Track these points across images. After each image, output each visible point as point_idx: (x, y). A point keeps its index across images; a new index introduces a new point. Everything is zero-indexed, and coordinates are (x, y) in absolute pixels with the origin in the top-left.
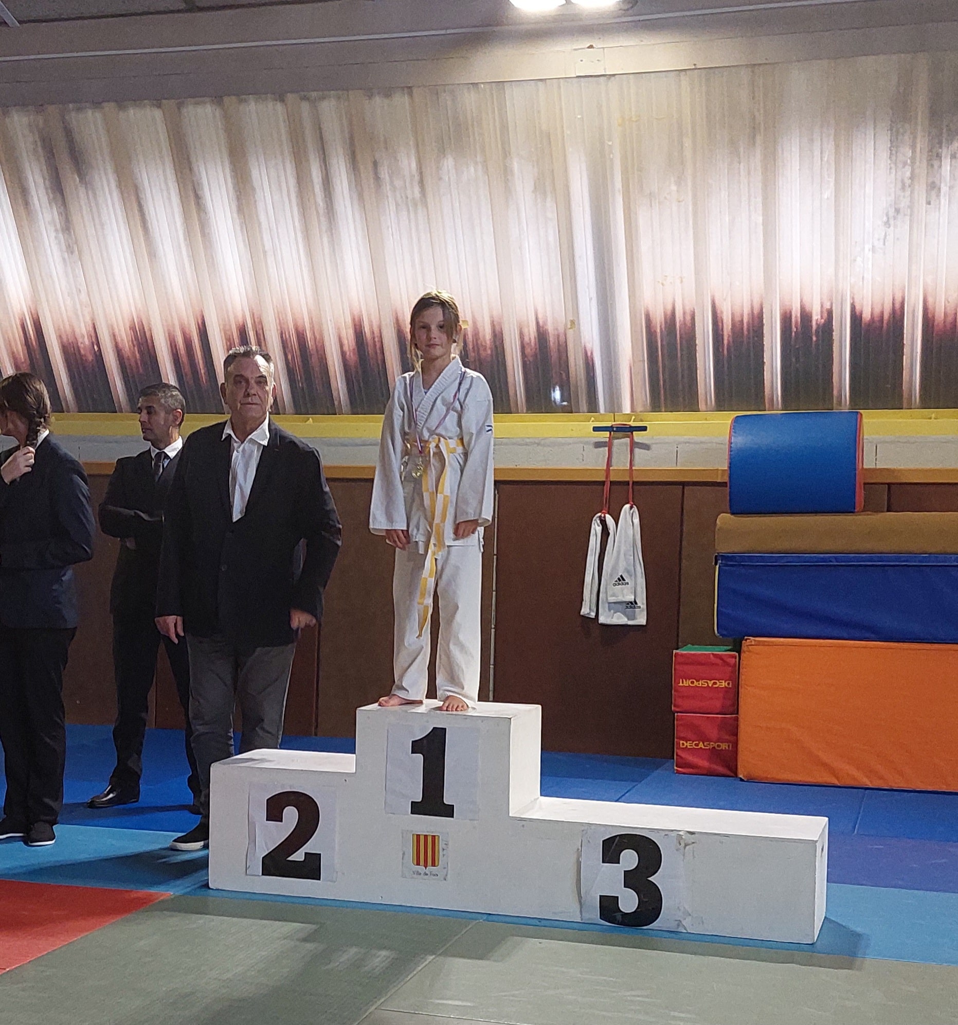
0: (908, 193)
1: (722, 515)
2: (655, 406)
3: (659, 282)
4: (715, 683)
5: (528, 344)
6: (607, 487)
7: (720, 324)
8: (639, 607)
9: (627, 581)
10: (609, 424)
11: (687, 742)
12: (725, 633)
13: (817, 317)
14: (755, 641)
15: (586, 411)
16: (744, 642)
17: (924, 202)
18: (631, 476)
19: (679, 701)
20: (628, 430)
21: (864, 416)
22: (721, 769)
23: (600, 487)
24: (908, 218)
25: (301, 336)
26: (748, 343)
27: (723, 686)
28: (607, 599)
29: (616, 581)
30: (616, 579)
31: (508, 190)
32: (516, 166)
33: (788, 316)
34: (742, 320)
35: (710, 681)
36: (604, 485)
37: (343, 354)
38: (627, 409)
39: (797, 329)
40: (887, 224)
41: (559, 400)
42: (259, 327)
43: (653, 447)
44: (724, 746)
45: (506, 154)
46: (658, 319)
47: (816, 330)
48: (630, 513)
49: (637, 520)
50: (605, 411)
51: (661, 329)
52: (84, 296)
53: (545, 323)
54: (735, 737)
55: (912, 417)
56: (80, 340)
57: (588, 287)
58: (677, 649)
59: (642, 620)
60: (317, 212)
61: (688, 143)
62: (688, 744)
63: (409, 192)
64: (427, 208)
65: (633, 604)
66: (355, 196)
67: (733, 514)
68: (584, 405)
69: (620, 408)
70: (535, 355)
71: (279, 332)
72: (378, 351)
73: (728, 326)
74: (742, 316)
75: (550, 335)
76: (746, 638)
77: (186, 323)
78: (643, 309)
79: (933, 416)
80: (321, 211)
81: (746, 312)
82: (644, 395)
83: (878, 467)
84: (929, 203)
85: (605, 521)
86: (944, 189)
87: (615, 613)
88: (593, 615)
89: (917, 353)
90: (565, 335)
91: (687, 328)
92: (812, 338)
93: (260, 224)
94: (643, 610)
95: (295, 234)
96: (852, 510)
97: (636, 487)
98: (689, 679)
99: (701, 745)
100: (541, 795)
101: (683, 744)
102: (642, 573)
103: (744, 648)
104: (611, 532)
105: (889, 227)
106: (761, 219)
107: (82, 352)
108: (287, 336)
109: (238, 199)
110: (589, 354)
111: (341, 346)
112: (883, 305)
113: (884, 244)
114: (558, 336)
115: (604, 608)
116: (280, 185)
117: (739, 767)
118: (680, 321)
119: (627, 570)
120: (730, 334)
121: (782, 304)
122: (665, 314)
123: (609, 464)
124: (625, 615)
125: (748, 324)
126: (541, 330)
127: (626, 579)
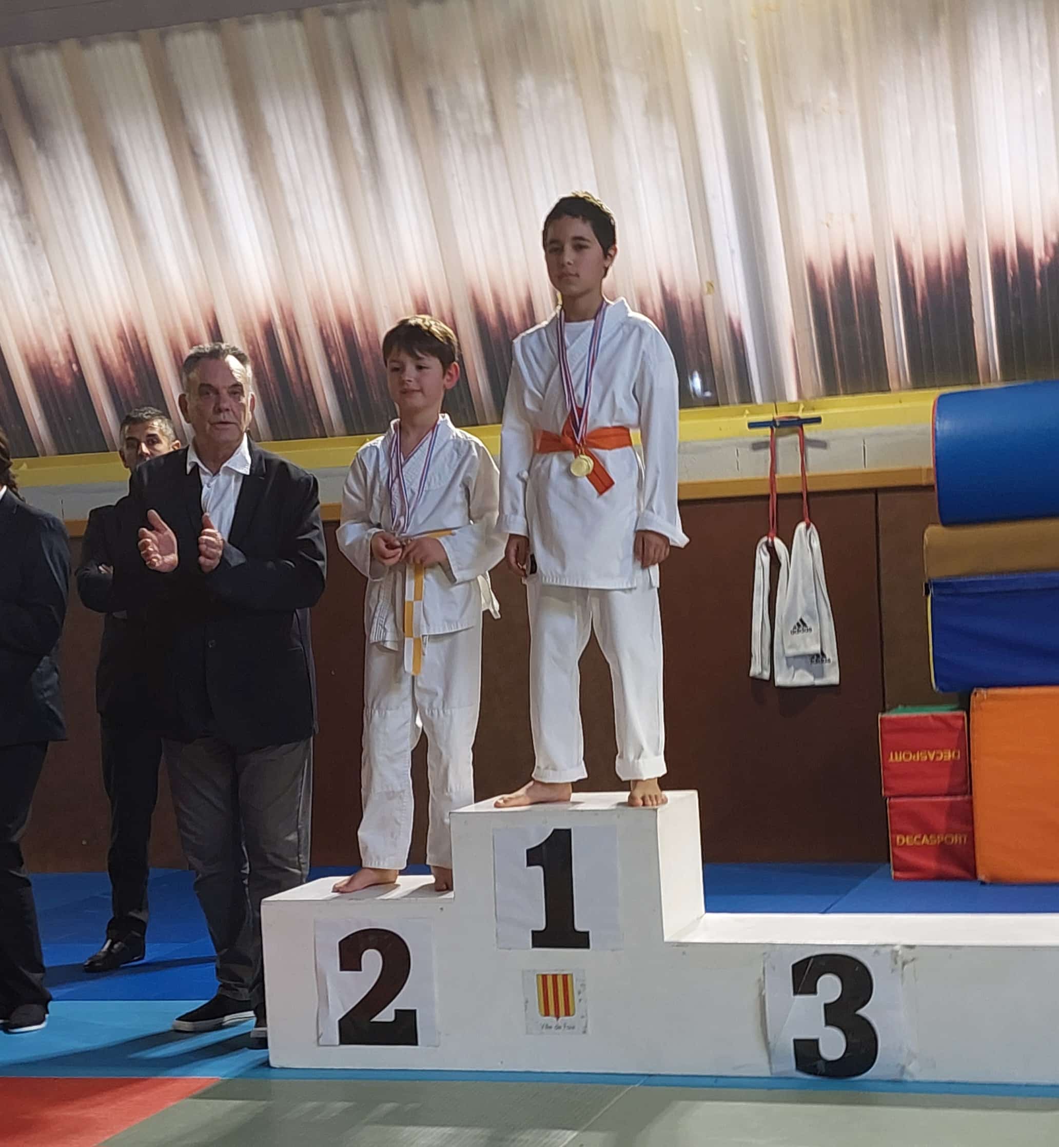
1: (930, 528)
2: (831, 389)
3: (822, 222)
4: (938, 755)
6: (773, 502)
7: (909, 273)
8: (829, 660)
9: (809, 625)
10: (768, 417)
11: (905, 837)
12: (946, 685)
13: (1039, 255)
14: (989, 693)
15: (737, 403)
16: (972, 697)
18: (805, 484)
19: (893, 784)
20: (795, 424)
22: (955, 871)
23: (764, 503)
25: (347, 331)
26: (950, 296)
27: (949, 758)
28: (784, 652)
29: (795, 628)
30: (795, 624)
31: (610, 114)
32: (618, 81)
33: (1001, 255)
34: (939, 268)
35: (932, 751)
36: (769, 500)
38: (792, 395)
39: (1014, 272)
41: (700, 391)
42: (290, 323)
43: (832, 444)
44: (957, 839)
45: (604, 65)
46: (826, 273)
47: (1040, 273)
48: (806, 534)
49: (816, 544)
50: (763, 401)
51: (830, 283)
52: (54, 300)
53: (674, 288)
54: (970, 826)
56: (53, 359)
57: (728, 238)
58: (884, 711)
59: (833, 677)
60: (357, 163)
61: (847, 35)
62: (907, 840)
63: (477, 127)
64: (504, 149)
65: (819, 657)
67: (945, 524)
69: (783, 397)
71: (318, 326)
73: (920, 274)
74: (938, 259)
75: (682, 304)
76: (975, 691)
77: (193, 325)
78: (804, 260)
80: (362, 162)
81: (944, 253)
82: (814, 375)
85: (774, 547)
87: (796, 669)
88: (766, 675)
90: (702, 303)
91: (865, 282)
92: (1035, 284)
94: (834, 663)
97: (812, 500)
98: (903, 753)
99: (925, 840)
100: (707, 910)
101: (901, 840)
102: (829, 615)
103: (974, 705)
104: (783, 561)
106: (953, 128)
107: (57, 374)
108: (329, 332)
109: (251, 153)
110: (736, 325)
114: (692, 304)
115: (781, 666)
116: (304, 133)
117: (978, 865)
118: (855, 272)
119: (809, 612)
120: (924, 284)
121: (991, 240)
122: (835, 265)
123: (773, 471)
124: (810, 671)
125: (948, 269)
126: (669, 298)
127: (807, 623)
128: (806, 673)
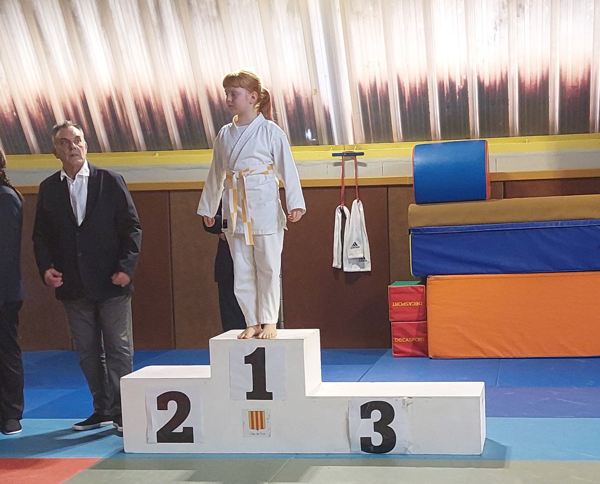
0: (506, 10)
1: (411, 204)
2: (368, 140)
3: (365, 65)
4: (413, 304)
5: (289, 104)
6: (343, 189)
7: (403, 90)
8: (367, 261)
9: (358, 245)
10: (341, 152)
11: (399, 339)
12: (417, 274)
13: (459, 85)
14: (434, 277)
15: (327, 144)
16: (428, 278)
17: (516, 15)
18: (357, 183)
19: (394, 316)
20: (353, 155)
21: (488, 142)
22: (419, 353)
23: (339, 190)
24: (507, 25)
25: (148, 103)
26: (420, 101)
27: (418, 305)
28: (348, 257)
29: (352, 246)
30: (352, 245)
31: (271, 11)
33: (442, 85)
34: (415, 88)
35: (410, 302)
36: (341, 188)
37: (175, 113)
38: (351, 142)
39: (447, 91)
40: (496, 28)
41: (311, 138)
42: (120, 98)
43: (368, 165)
44: (420, 340)
46: (367, 87)
47: (459, 92)
48: (357, 205)
49: (362, 210)
50: (339, 144)
51: (368, 94)
52: (4, 81)
53: (299, 91)
54: (426, 334)
55: (514, 142)
56: (4, 109)
57: (324, 69)
58: (390, 285)
59: (368, 268)
60: (153, 26)
62: (399, 340)
63: (210, 13)
64: (222, 23)
65: (363, 259)
66: (176, 16)
67: (417, 204)
68: (326, 141)
69: (347, 143)
70: (294, 111)
71: (133, 100)
72: (197, 111)
73: (407, 90)
74: (416, 85)
75: (303, 99)
76: (429, 276)
78: (357, 81)
79: (527, 140)
80: (155, 25)
81: (418, 82)
82: (361, 133)
83: (497, 172)
84: (518, 16)
85: (343, 210)
86: (527, 7)
87: (353, 264)
88: (340, 267)
89: (516, 104)
90: (312, 97)
91: (384, 93)
92: (456, 97)
93: (116, 33)
94: (369, 262)
95: (140, 39)
96: (485, 199)
97: (360, 189)
98: (398, 302)
99: (407, 340)
100: (323, 381)
101: (397, 340)
102: (367, 240)
103: (428, 282)
104: (347, 216)
105: (497, 30)
106: (423, 26)
107: (6, 117)
108: (139, 103)
109: (102, 17)
110: (327, 109)
111: (174, 108)
112: (496, 76)
113: (495, 41)
114: (307, 99)
115: (346, 262)
117: (429, 350)
118: (379, 88)
119: (358, 239)
120: (409, 95)
121: (438, 77)
122: (370, 84)
123: (343, 176)
124: (359, 266)
125: (419, 89)
126: (297, 95)
127: (358, 244)
128: (357, 266)
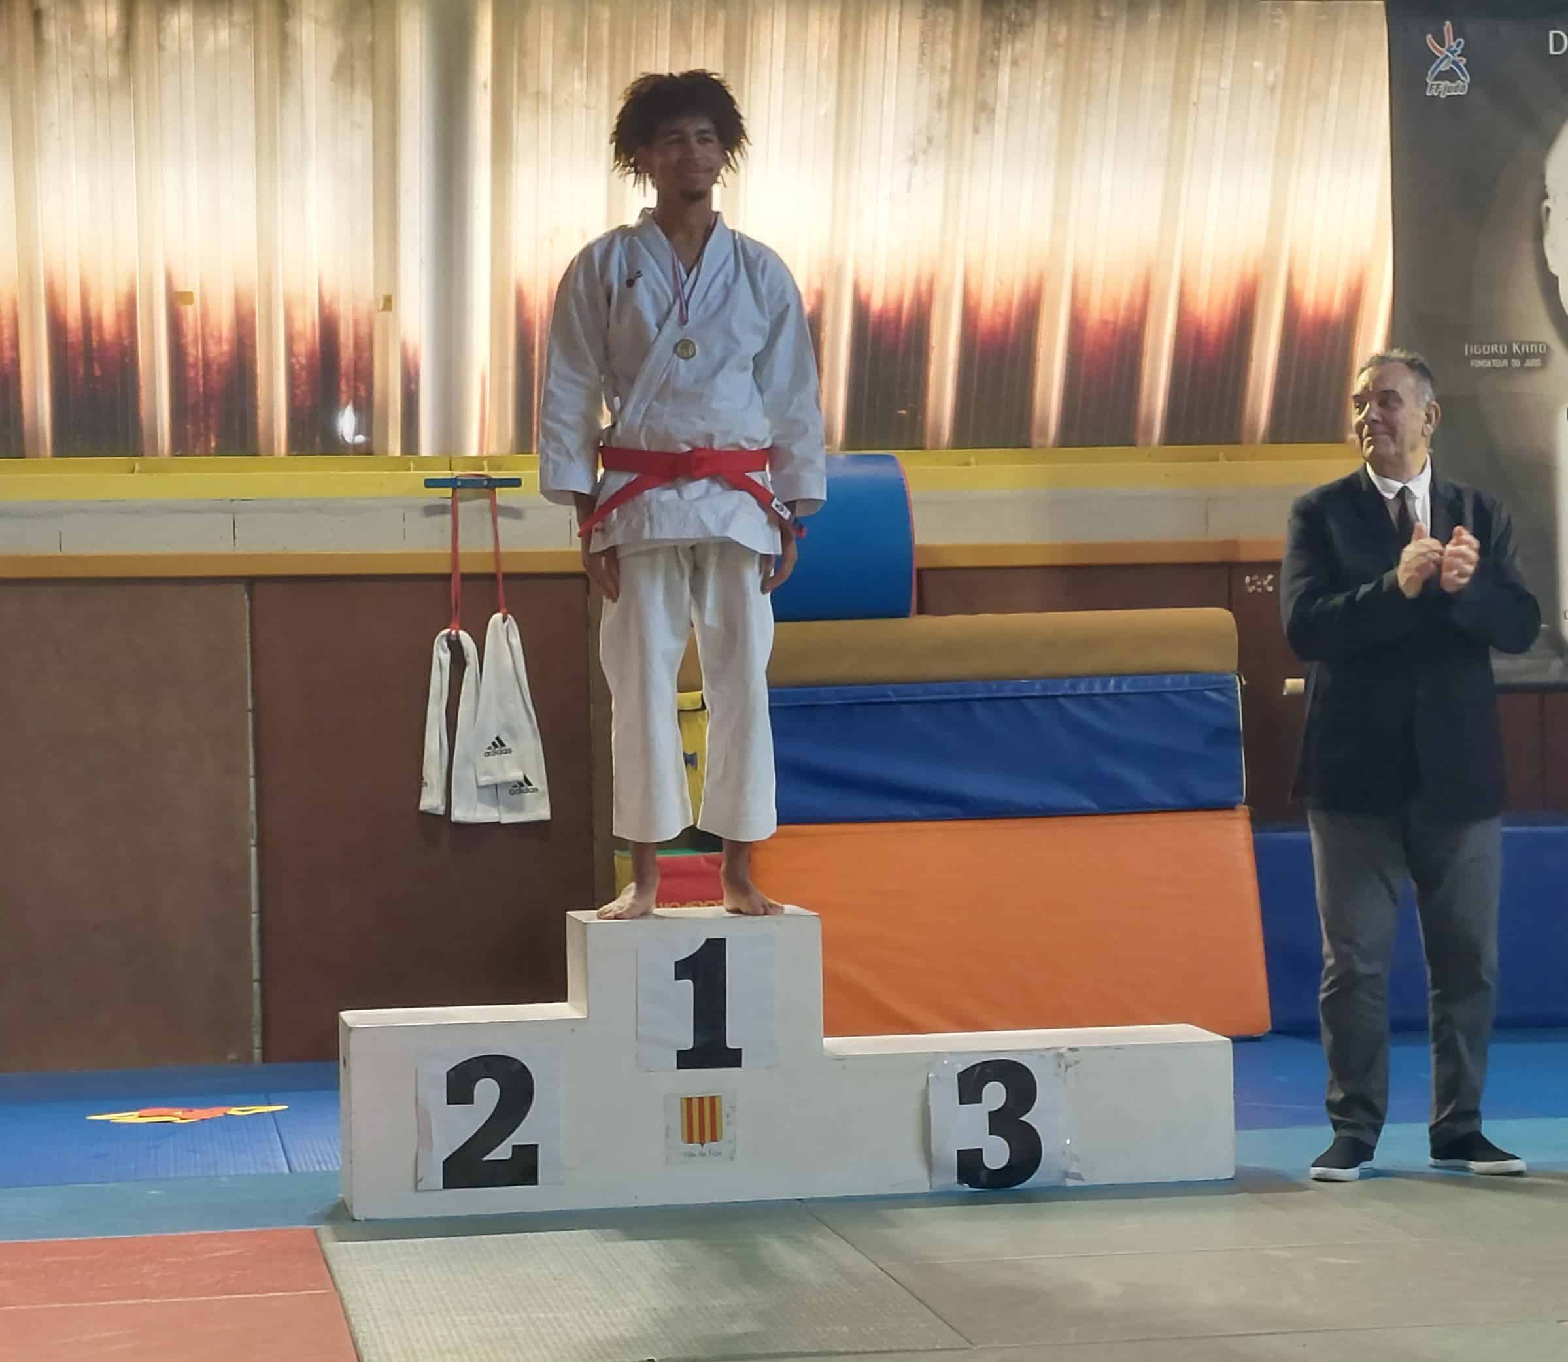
2: (523, 444)
5: (300, 334)
6: (455, 583)
8: (536, 790)
9: (509, 746)
10: (447, 475)
18: (498, 563)
20: (484, 486)
23: (446, 584)
28: (476, 780)
29: (490, 748)
30: (489, 743)
36: (450, 581)
38: (473, 448)
43: (528, 514)
48: (503, 630)
49: (516, 641)
50: (433, 452)
53: (334, 300)
55: (939, 460)
65: (523, 786)
68: (395, 440)
69: (460, 448)
70: (311, 356)
75: (342, 321)
78: (511, 282)
79: (972, 461)
85: (457, 643)
88: (441, 809)
94: (543, 793)
97: (511, 584)
104: (470, 663)
110: (410, 353)
119: (507, 729)
123: (455, 544)
126: (327, 311)
127: (505, 743)
